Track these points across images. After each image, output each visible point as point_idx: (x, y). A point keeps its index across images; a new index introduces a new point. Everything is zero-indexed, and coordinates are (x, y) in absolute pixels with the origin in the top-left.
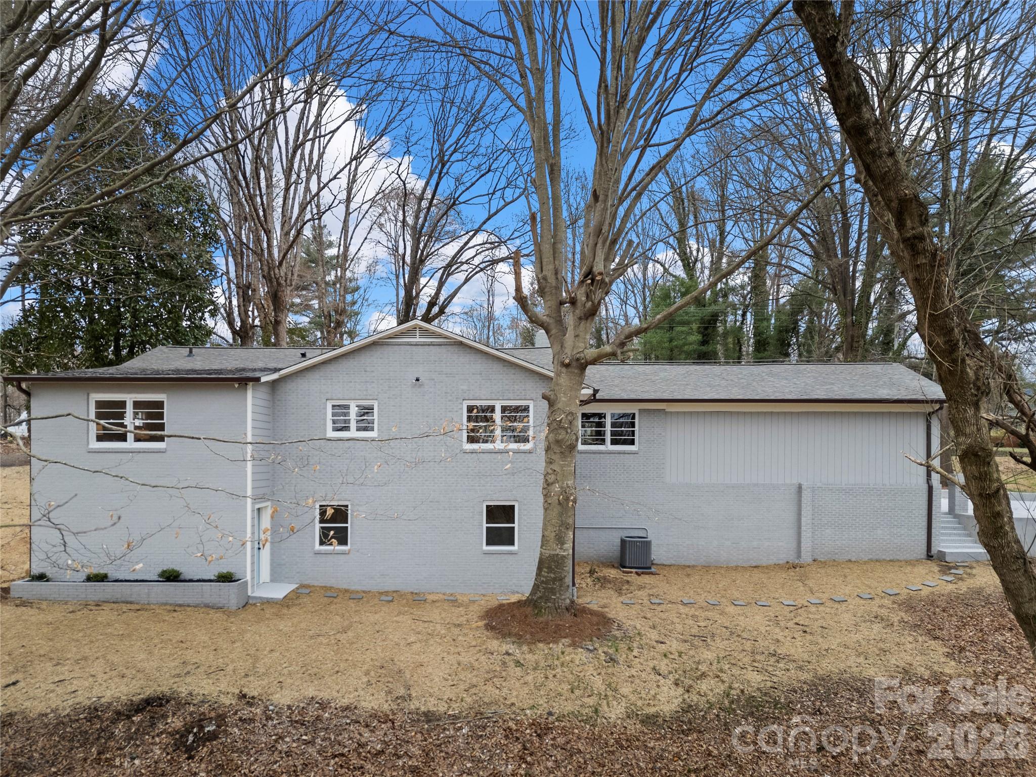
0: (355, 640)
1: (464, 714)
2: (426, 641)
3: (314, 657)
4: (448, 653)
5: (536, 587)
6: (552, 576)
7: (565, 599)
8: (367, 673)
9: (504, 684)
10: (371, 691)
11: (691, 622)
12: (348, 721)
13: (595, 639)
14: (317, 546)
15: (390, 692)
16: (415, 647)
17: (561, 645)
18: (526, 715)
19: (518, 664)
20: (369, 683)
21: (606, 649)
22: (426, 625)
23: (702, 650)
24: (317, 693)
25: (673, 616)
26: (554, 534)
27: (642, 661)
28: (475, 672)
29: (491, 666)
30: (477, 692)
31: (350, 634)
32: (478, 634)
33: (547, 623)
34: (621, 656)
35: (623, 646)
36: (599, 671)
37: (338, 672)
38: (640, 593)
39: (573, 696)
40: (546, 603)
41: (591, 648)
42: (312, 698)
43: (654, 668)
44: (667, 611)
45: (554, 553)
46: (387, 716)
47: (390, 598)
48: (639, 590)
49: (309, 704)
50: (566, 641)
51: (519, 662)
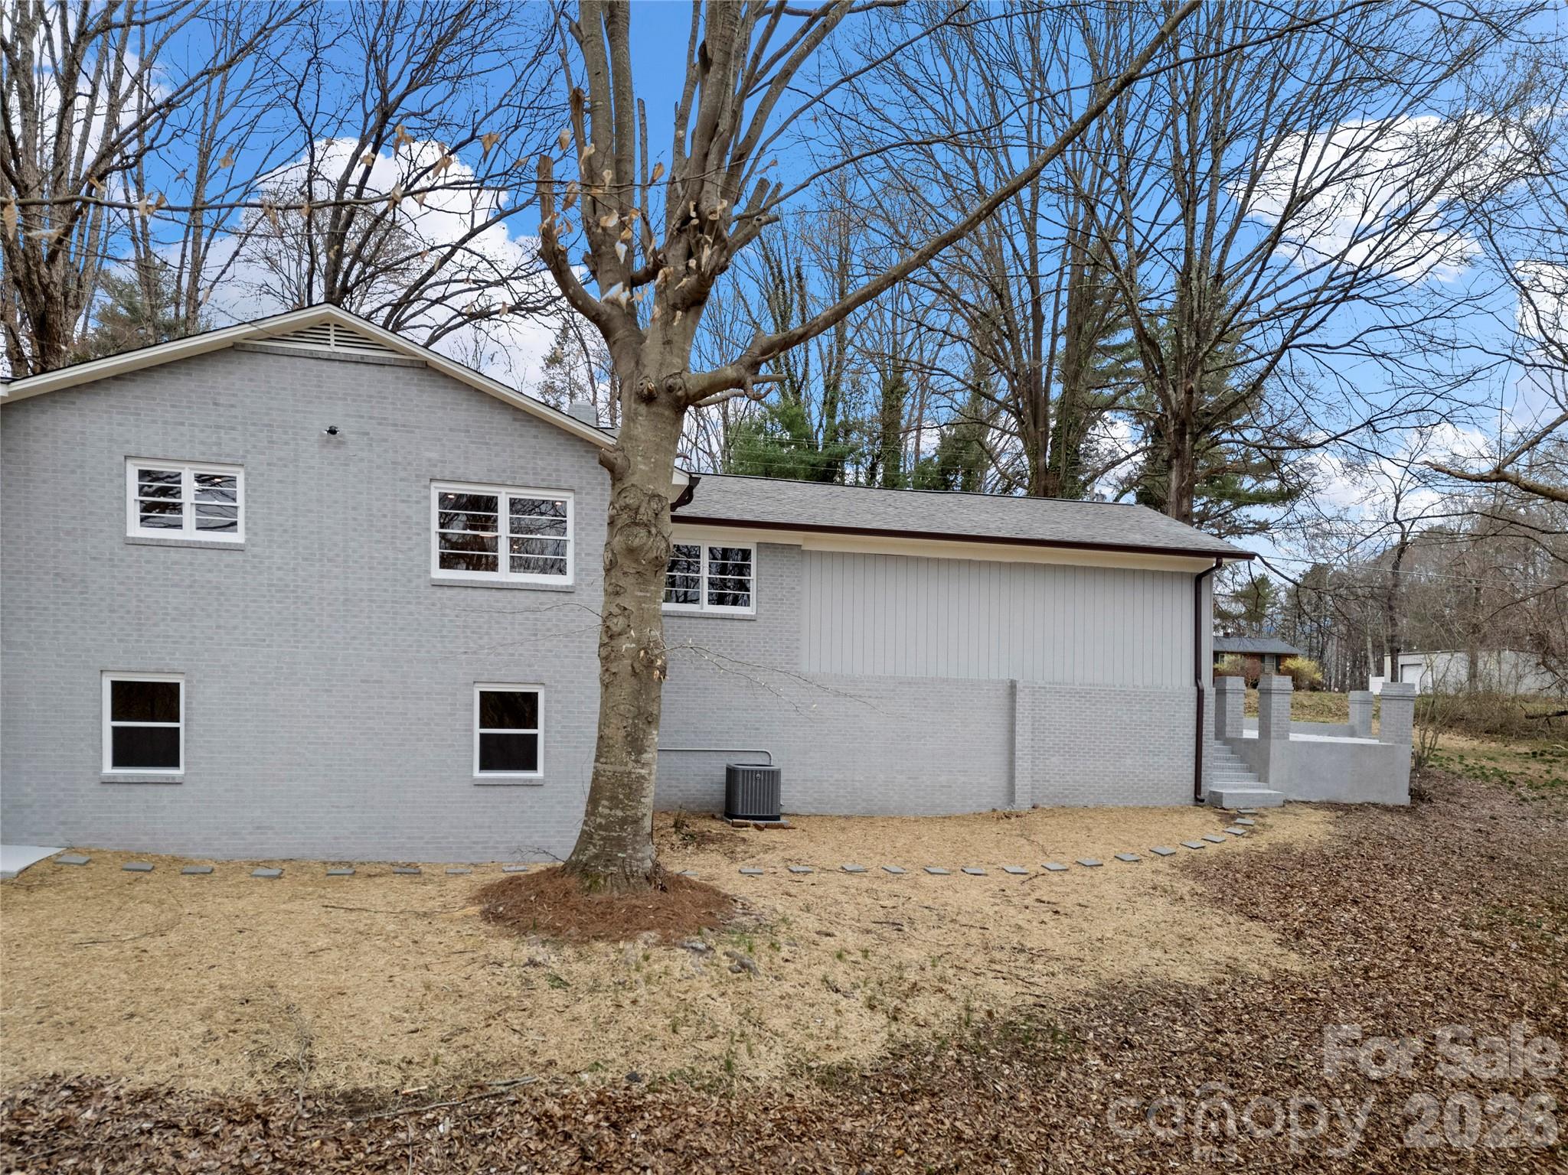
0: (183, 950)
1: (441, 1091)
2: (354, 946)
3: (74, 986)
4: (404, 968)
5: (586, 838)
6: (620, 813)
7: (642, 860)
8: (207, 1015)
9: (529, 1023)
10: (213, 1052)
11: (869, 901)
12: (146, 1126)
13: (706, 930)
14: (108, 768)
15: (261, 1054)
16: (326, 958)
17: (640, 944)
18: (580, 1084)
19: (557, 982)
20: (210, 1037)
21: (729, 948)
22: (353, 916)
23: (898, 945)
24: (67, 1065)
25: (834, 892)
26: (622, 733)
27: (799, 967)
28: (464, 1002)
29: (499, 989)
30: (471, 1041)
31: (173, 937)
32: (466, 930)
33: (610, 904)
34: (760, 959)
35: (759, 941)
36: (722, 988)
37: (132, 1016)
38: (768, 857)
39: (677, 1040)
40: (606, 866)
41: (701, 946)
42: (55, 1076)
43: (825, 980)
44: (821, 884)
45: (622, 769)
46: (251, 1106)
47: (276, 872)
48: (766, 852)
49: (43, 1092)
50: (653, 936)
51: (558, 978)
